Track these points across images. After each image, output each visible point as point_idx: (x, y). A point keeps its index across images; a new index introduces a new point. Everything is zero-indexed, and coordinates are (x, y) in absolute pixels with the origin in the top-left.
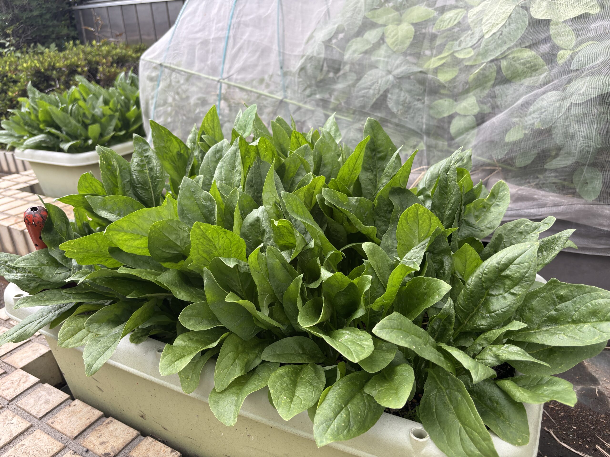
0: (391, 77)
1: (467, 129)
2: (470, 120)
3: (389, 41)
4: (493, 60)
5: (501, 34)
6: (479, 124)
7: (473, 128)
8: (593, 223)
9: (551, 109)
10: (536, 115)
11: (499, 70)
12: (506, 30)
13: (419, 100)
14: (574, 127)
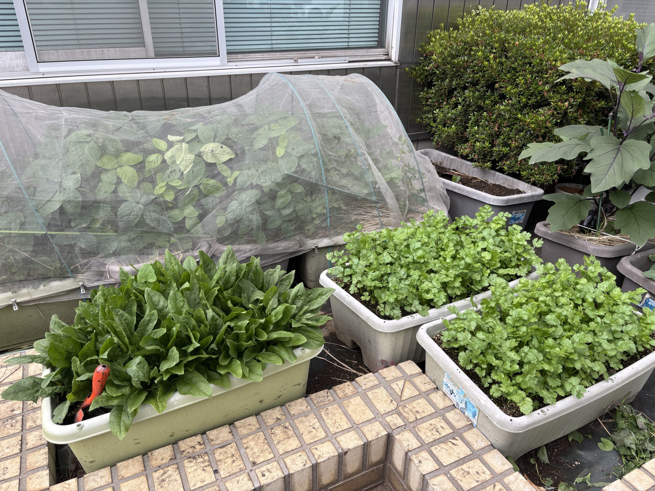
0: (141, 206)
1: (195, 225)
2: (196, 220)
3: (124, 181)
4: (195, 186)
5: (193, 172)
6: (201, 220)
7: (198, 223)
8: (267, 253)
9: (238, 211)
10: (232, 213)
11: (200, 190)
12: (195, 169)
13: (162, 215)
14: (251, 217)
